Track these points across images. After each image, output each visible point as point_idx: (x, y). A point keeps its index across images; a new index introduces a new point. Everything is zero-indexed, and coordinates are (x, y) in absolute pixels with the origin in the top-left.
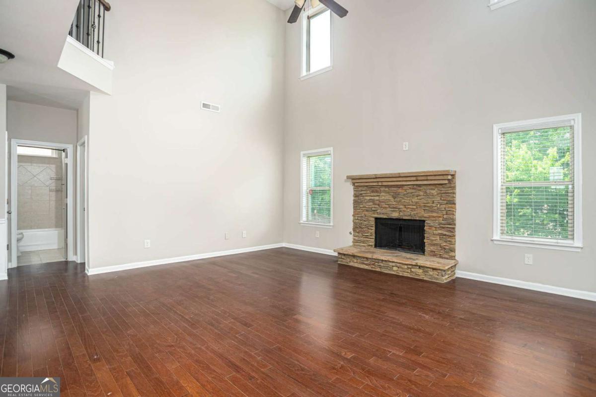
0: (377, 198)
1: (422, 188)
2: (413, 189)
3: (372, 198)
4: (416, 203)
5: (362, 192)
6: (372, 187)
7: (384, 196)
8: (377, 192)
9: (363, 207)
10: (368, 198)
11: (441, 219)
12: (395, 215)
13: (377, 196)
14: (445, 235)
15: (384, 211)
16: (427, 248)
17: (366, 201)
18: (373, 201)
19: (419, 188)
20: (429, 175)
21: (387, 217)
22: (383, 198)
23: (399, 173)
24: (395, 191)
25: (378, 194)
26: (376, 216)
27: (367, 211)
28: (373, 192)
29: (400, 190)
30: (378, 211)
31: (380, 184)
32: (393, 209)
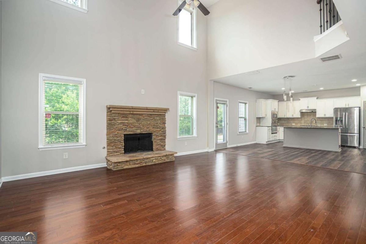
0: (127, 121)
1: (152, 116)
2: (148, 116)
3: (123, 121)
4: (150, 124)
5: (116, 117)
6: (123, 114)
7: (131, 120)
8: (126, 117)
9: (116, 128)
10: (120, 122)
11: (161, 131)
12: (139, 131)
13: (126, 120)
14: (163, 139)
15: (131, 129)
16: (154, 147)
17: (117, 124)
18: (123, 123)
19: (151, 116)
20: (160, 110)
21: (133, 133)
22: (130, 121)
23: (147, 107)
24: (138, 117)
25: (127, 119)
26: (126, 133)
27: (119, 130)
28: (123, 117)
29: (141, 117)
30: (127, 130)
31: (131, 112)
32: (137, 128)
